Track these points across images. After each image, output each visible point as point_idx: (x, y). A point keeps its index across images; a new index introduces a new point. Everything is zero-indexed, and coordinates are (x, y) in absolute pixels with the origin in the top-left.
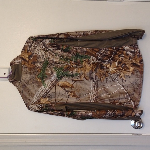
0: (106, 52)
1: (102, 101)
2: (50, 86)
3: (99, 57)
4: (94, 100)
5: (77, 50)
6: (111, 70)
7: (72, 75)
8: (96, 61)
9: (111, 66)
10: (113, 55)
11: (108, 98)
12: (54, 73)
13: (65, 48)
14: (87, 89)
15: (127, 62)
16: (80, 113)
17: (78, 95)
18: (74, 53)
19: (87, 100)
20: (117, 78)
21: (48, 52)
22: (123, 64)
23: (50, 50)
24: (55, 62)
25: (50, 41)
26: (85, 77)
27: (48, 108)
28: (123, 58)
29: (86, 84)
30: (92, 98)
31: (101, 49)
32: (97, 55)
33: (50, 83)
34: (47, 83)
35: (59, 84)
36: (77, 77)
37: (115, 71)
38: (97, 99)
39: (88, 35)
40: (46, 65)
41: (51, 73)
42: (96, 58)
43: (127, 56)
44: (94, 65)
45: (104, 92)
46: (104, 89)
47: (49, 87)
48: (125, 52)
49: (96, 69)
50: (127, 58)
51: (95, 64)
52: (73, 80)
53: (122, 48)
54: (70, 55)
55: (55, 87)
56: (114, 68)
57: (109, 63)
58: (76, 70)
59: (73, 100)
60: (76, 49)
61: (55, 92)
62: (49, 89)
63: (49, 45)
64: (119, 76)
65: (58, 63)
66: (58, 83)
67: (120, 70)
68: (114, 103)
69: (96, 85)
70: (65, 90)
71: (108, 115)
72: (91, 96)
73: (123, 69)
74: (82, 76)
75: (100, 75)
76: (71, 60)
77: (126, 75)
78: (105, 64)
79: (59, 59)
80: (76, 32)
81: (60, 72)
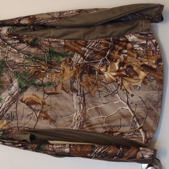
0: (97, 46)
1: (90, 129)
2: (9, 101)
3: (87, 55)
4: (78, 126)
5: (50, 43)
6: (107, 77)
7: (42, 85)
8: (83, 61)
9: (107, 69)
10: (109, 51)
11: (102, 124)
12: (14, 82)
13: (31, 40)
14: (68, 107)
15: (134, 63)
16: (52, 147)
17: (52, 117)
18: (46, 48)
19: (67, 126)
20: (117, 90)
21: (6, 47)
22: (127, 67)
23: (9, 44)
24: (17, 64)
25: (8, 30)
26: (63, 88)
27: (4, 136)
28: (126, 55)
29: (66, 99)
30: (75, 123)
31: (89, 41)
32: (84, 51)
33: (9, 96)
34: (4, 97)
35: (23, 98)
36: (50, 87)
37: (114, 79)
38: (83, 125)
39: (66, 18)
40: (3, 68)
41: (9, 81)
42: (83, 56)
43: (133, 52)
44: (79, 69)
45: (96, 112)
46: (96, 109)
47: (7, 102)
48: (129, 45)
49: (81, 75)
50: (133, 57)
51: (81, 66)
52: (45, 92)
53: (124, 39)
54: (41, 52)
55: (17, 104)
56: (112, 73)
57: (105, 64)
58: (49, 76)
59: (44, 125)
60: (49, 41)
61: (16, 112)
62: (7, 106)
63: (7, 36)
64: (121, 86)
65: (21, 64)
66: (21, 98)
67: (122, 76)
68: (111, 133)
69: (82, 102)
70: (32, 108)
71: (95, 154)
72: (73, 120)
73: (128, 76)
74: (59, 86)
75: (88, 85)
76: (42, 60)
77: (133, 85)
78: (97, 67)
79: (24, 59)
80: (48, 14)
81: (23, 80)
